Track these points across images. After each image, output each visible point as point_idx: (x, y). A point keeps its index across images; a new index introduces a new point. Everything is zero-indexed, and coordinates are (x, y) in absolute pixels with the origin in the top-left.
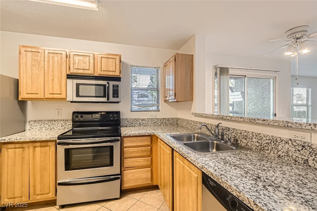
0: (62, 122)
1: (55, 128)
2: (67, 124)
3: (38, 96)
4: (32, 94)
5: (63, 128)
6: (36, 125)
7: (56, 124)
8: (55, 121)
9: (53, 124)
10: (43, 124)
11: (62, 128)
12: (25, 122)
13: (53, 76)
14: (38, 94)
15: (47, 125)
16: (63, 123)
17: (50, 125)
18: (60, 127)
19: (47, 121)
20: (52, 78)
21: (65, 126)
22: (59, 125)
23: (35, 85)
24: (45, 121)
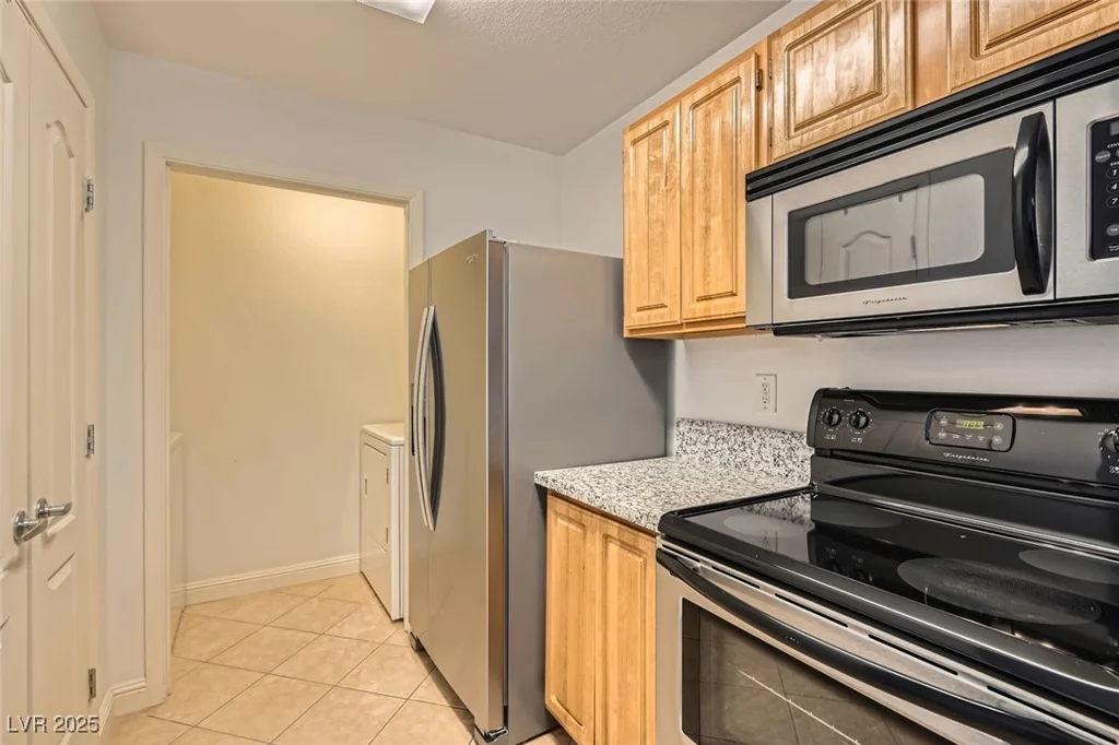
0: (777, 442)
1: (752, 467)
2: (798, 453)
3: (662, 317)
4: (650, 308)
5: (782, 470)
6: (694, 436)
7: (755, 447)
8: (750, 429)
9: (744, 443)
10: (712, 439)
11: (777, 470)
12: (666, 421)
13: (707, 210)
14: (663, 306)
15: (725, 446)
16: (782, 447)
17: (736, 447)
18: (771, 464)
19: (725, 428)
20: (703, 224)
21: (790, 466)
22: (767, 453)
23: (656, 269)
24: (720, 424)
